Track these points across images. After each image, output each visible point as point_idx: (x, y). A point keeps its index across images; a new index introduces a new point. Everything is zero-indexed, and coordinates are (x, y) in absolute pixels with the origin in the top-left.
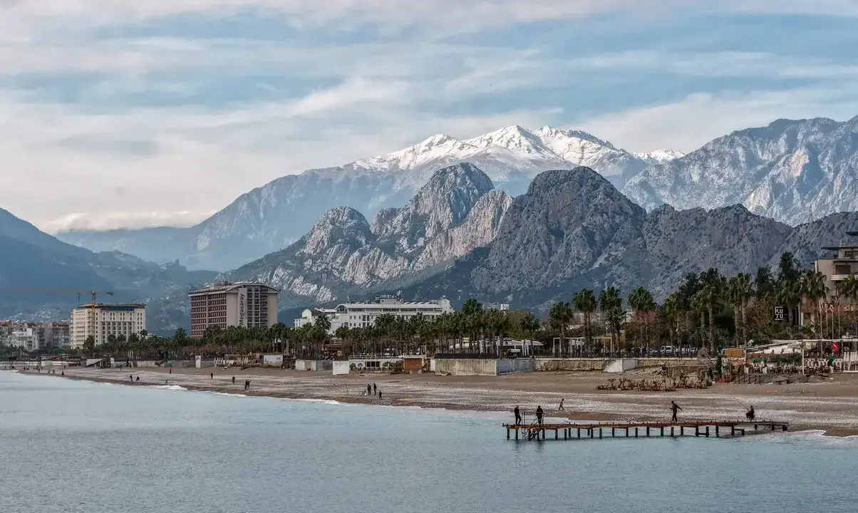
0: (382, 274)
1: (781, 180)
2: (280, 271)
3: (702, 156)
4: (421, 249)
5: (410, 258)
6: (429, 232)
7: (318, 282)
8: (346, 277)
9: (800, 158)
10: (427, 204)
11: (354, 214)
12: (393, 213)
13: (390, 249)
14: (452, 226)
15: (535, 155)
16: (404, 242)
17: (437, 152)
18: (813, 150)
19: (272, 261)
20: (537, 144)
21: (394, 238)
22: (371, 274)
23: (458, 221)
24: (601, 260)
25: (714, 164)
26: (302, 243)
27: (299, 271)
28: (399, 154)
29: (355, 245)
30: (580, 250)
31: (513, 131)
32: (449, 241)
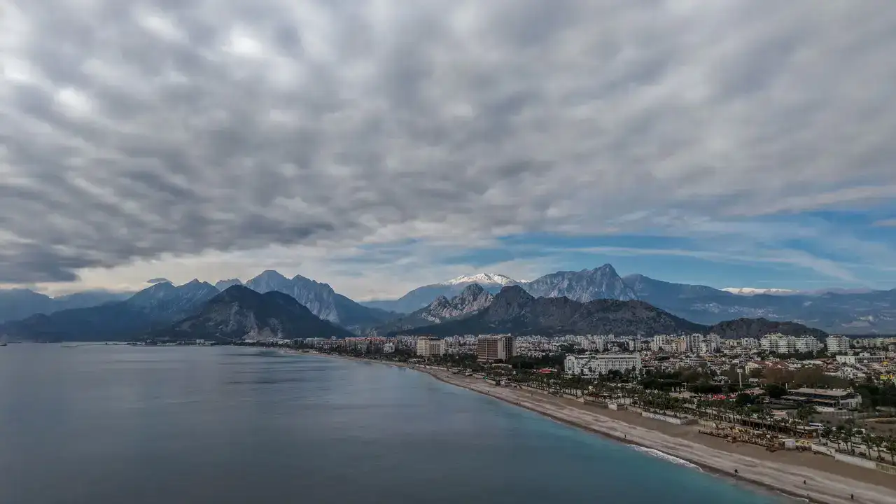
0: (454, 314)
1: (561, 288)
2: (424, 314)
3: (537, 282)
4: (464, 308)
5: (461, 310)
6: (467, 303)
7: (435, 317)
8: (443, 315)
9: (566, 283)
10: (466, 295)
11: (444, 298)
12: (456, 297)
13: (456, 307)
14: (473, 301)
15: (490, 281)
16: (459, 305)
17: (462, 280)
18: (570, 280)
19: (422, 311)
20: (490, 278)
21: (457, 305)
22: (450, 314)
23: (475, 300)
24: (523, 312)
25: (541, 284)
26: (430, 306)
27: (429, 314)
28: (452, 280)
29: (445, 307)
30: (517, 310)
31: (483, 275)
32: (472, 305)
